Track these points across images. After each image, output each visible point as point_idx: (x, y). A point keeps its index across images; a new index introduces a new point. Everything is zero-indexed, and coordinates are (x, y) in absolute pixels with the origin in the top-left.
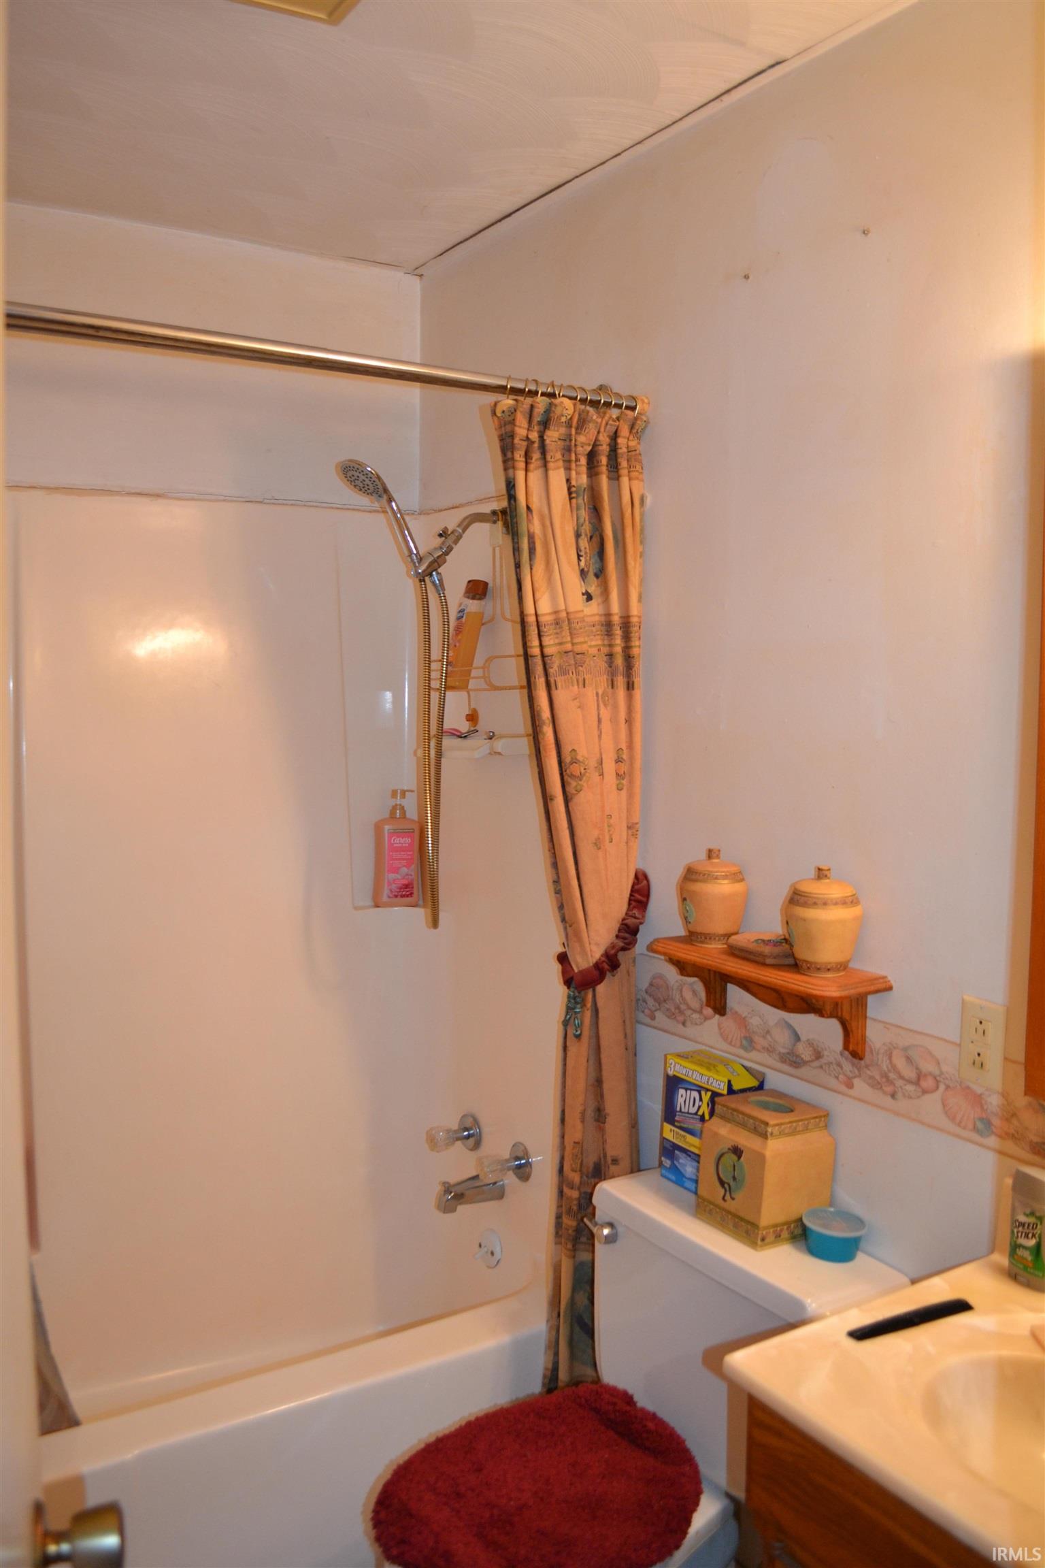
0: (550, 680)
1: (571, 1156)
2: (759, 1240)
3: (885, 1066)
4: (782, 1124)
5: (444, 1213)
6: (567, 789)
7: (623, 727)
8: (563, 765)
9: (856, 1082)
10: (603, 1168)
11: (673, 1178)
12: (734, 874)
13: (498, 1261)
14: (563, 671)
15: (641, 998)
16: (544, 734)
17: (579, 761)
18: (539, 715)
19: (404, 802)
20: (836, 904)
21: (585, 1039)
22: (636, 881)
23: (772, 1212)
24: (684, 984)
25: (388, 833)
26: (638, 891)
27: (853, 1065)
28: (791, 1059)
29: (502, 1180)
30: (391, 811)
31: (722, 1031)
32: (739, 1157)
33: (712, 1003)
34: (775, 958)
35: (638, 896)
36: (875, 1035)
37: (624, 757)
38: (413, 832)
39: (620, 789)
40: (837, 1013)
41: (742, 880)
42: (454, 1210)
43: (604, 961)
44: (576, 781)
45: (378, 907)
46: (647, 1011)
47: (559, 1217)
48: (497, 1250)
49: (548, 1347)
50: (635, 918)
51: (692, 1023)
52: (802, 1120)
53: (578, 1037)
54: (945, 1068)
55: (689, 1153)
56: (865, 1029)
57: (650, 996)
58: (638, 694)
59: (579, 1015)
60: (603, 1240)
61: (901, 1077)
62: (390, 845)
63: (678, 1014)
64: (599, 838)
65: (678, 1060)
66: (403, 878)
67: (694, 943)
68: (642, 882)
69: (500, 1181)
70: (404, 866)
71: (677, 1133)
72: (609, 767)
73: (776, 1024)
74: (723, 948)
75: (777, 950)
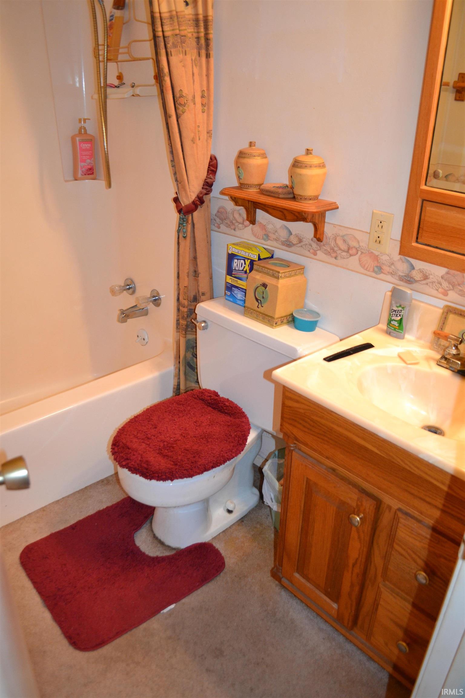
0: (168, 51)
1: (183, 293)
2: (274, 324)
3: (332, 244)
4: (285, 272)
5: (122, 323)
6: (178, 111)
7: (205, 78)
8: (175, 98)
9: (318, 252)
10: (198, 297)
11: (231, 300)
12: (263, 154)
13: (147, 342)
14: (175, 46)
15: (213, 219)
16: (165, 81)
17: (184, 96)
18: (162, 70)
19: (86, 125)
20: (316, 167)
21: (188, 239)
22: (211, 160)
23: (280, 311)
24: (235, 210)
25: (79, 141)
26: (212, 166)
27: (317, 244)
28: (287, 243)
29: (147, 307)
30: (79, 130)
31: (253, 232)
32: (266, 288)
33: (250, 219)
34: (284, 194)
35: (212, 168)
36: (328, 230)
37: (206, 95)
38: (92, 141)
39: (203, 112)
40: (313, 220)
41: (266, 157)
42: (126, 322)
43: (197, 200)
44: (182, 107)
45: (76, 180)
46: (216, 225)
47: (178, 320)
48: (146, 338)
49: (175, 376)
50: (211, 179)
51: (238, 229)
52: (294, 270)
53: (185, 237)
54: (361, 244)
55: (239, 288)
56: (324, 228)
57: (218, 217)
58: (212, 60)
59: (185, 227)
60: (202, 328)
61: (340, 249)
62: (81, 148)
63: (232, 225)
64: (194, 138)
65: (233, 246)
66: (88, 165)
67: (242, 189)
68: (214, 161)
69: (146, 307)
70: (88, 159)
71: (234, 280)
72: (198, 100)
73: (280, 227)
74: (258, 191)
75: (285, 191)
